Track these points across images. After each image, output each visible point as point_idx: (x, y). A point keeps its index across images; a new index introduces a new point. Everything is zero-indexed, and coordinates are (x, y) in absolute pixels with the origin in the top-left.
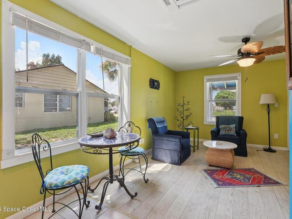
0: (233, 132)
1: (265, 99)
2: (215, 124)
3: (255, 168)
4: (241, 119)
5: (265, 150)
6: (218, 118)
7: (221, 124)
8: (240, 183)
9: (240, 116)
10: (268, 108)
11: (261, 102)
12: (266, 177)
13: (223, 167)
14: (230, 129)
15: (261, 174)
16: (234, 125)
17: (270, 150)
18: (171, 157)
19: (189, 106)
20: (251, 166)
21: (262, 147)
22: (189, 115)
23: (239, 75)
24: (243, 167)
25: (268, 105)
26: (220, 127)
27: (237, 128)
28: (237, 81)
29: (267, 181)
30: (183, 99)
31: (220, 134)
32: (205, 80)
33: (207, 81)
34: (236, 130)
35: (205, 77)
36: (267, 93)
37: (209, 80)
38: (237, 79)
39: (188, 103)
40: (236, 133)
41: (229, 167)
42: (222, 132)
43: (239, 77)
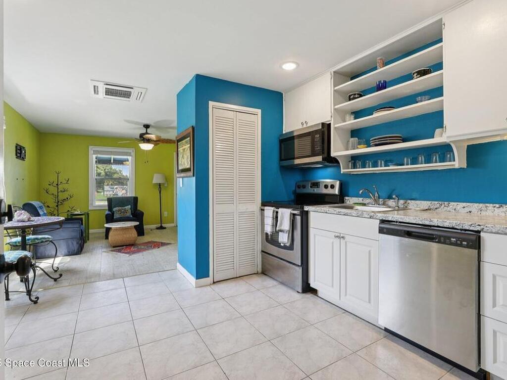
0: (129, 214)
1: (157, 179)
2: (107, 208)
3: (153, 240)
4: (136, 199)
5: (157, 228)
6: (110, 200)
7: (115, 207)
8: (145, 250)
9: (134, 195)
10: (160, 187)
11: (154, 181)
12: (162, 243)
13: (127, 244)
14: (126, 211)
15: (159, 242)
16: (130, 206)
17: (161, 228)
18: (68, 247)
19: (66, 186)
20: (150, 240)
21: (154, 226)
22: (67, 198)
23: (133, 151)
24: (144, 242)
25: (160, 185)
26: (114, 209)
27: (133, 210)
28: (131, 157)
29: (163, 244)
30: (57, 175)
31: (114, 218)
32: (91, 152)
33: (94, 154)
34: (131, 211)
35: (90, 147)
36: (159, 173)
37: (95, 152)
38: (131, 156)
39: (68, 181)
40: (132, 215)
41: (132, 243)
42: (116, 216)
43: (133, 153)
